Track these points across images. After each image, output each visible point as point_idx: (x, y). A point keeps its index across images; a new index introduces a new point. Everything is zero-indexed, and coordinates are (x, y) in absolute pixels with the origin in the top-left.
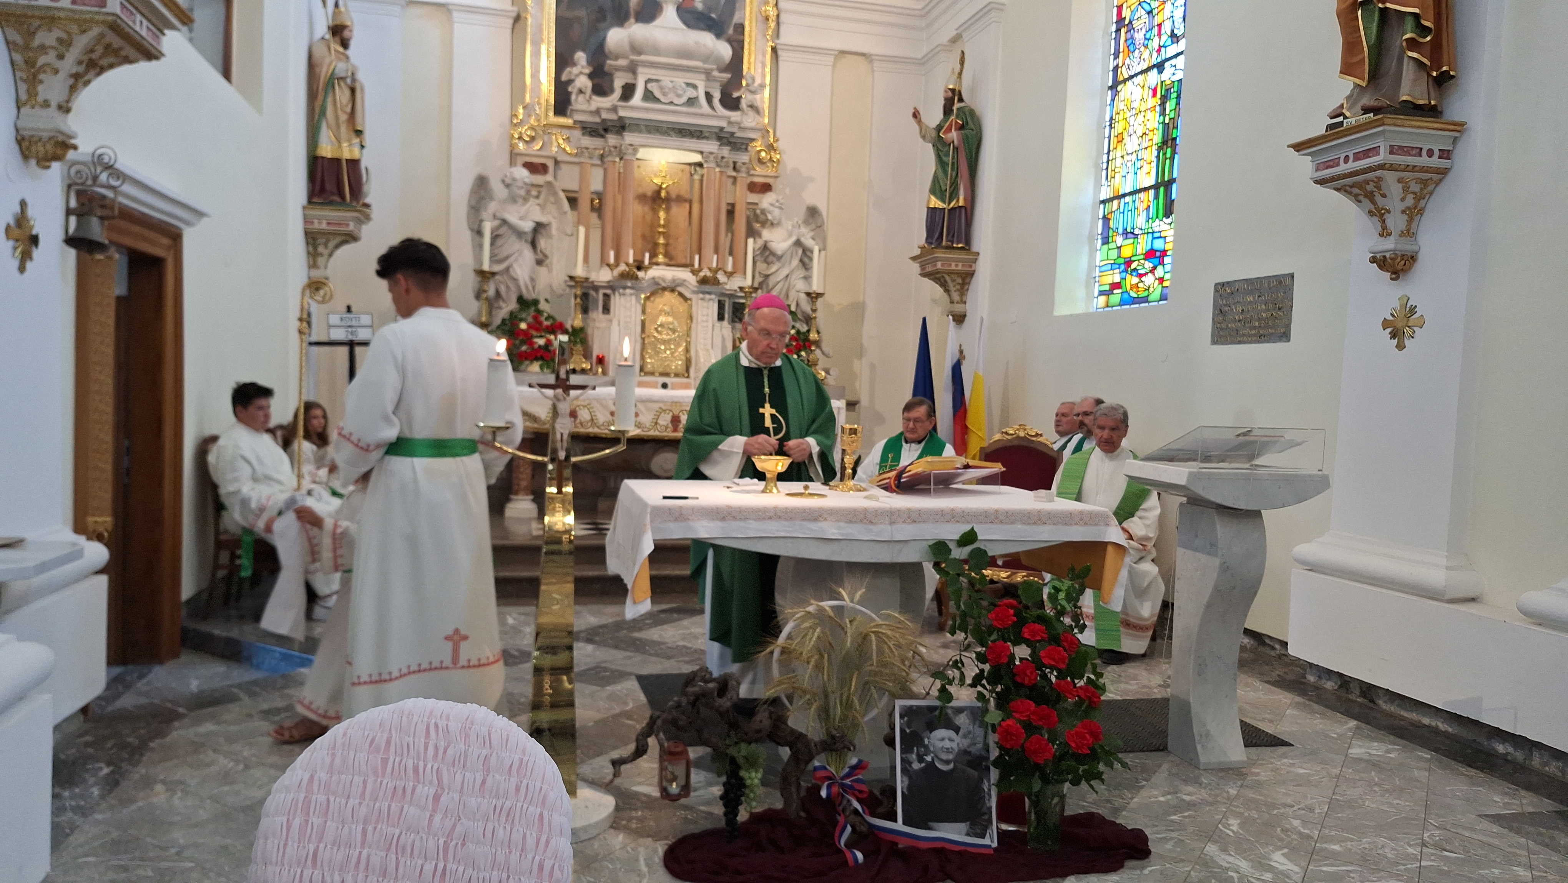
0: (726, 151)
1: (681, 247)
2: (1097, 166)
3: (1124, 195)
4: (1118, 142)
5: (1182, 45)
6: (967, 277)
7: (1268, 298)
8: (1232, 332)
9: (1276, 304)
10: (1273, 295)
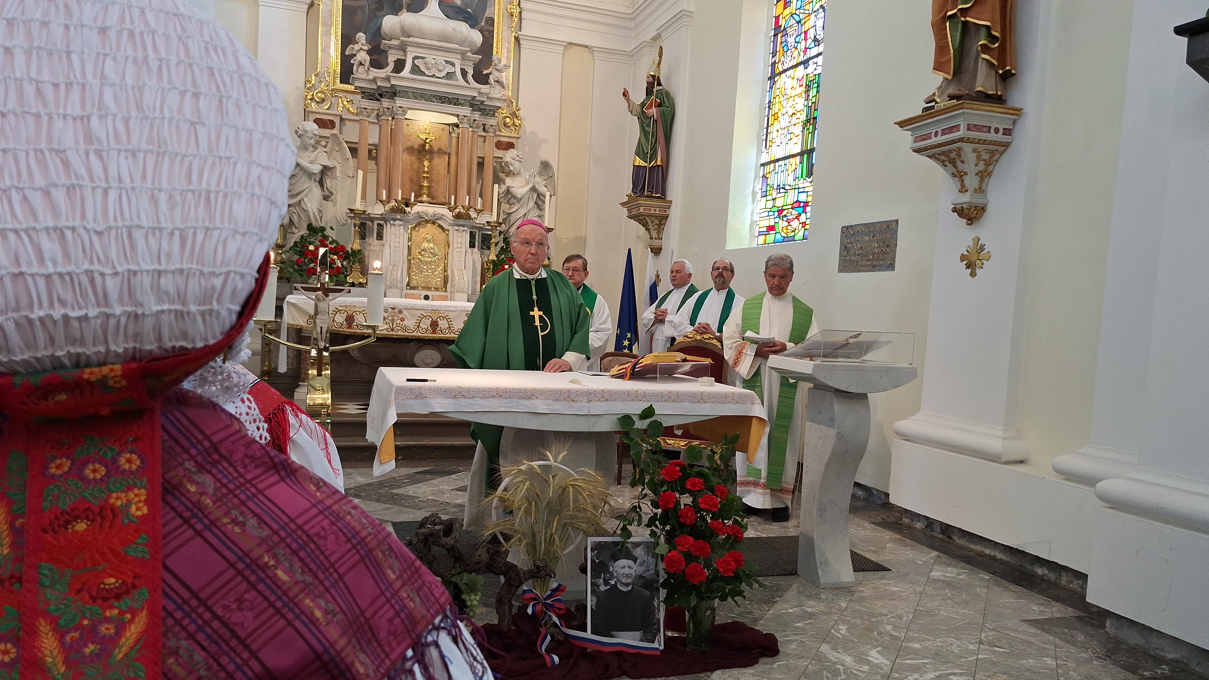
0: (477, 115)
1: (442, 189)
2: (759, 137)
3: (778, 160)
4: (775, 120)
5: (821, 48)
6: (663, 219)
7: (880, 238)
8: (853, 263)
9: (885, 243)
10: (883, 235)
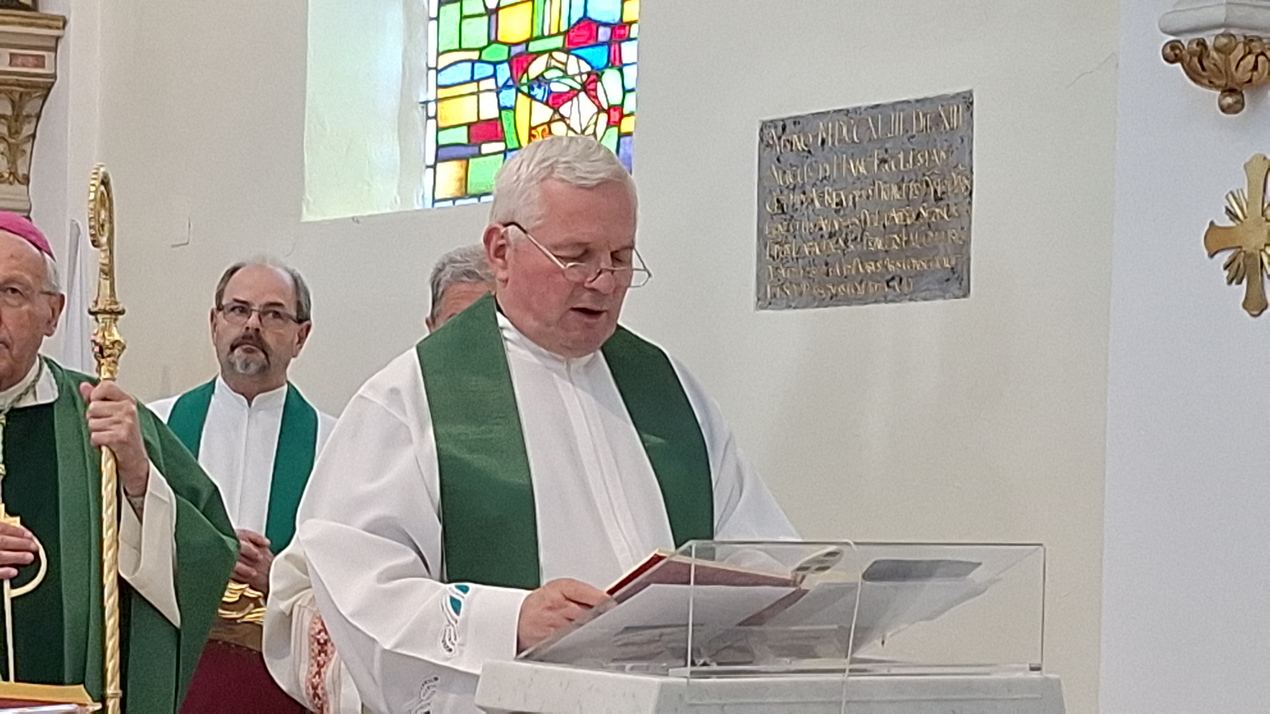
6: (28, 95)
7: (907, 165)
8: (813, 268)
9: (928, 185)
10: (919, 156)
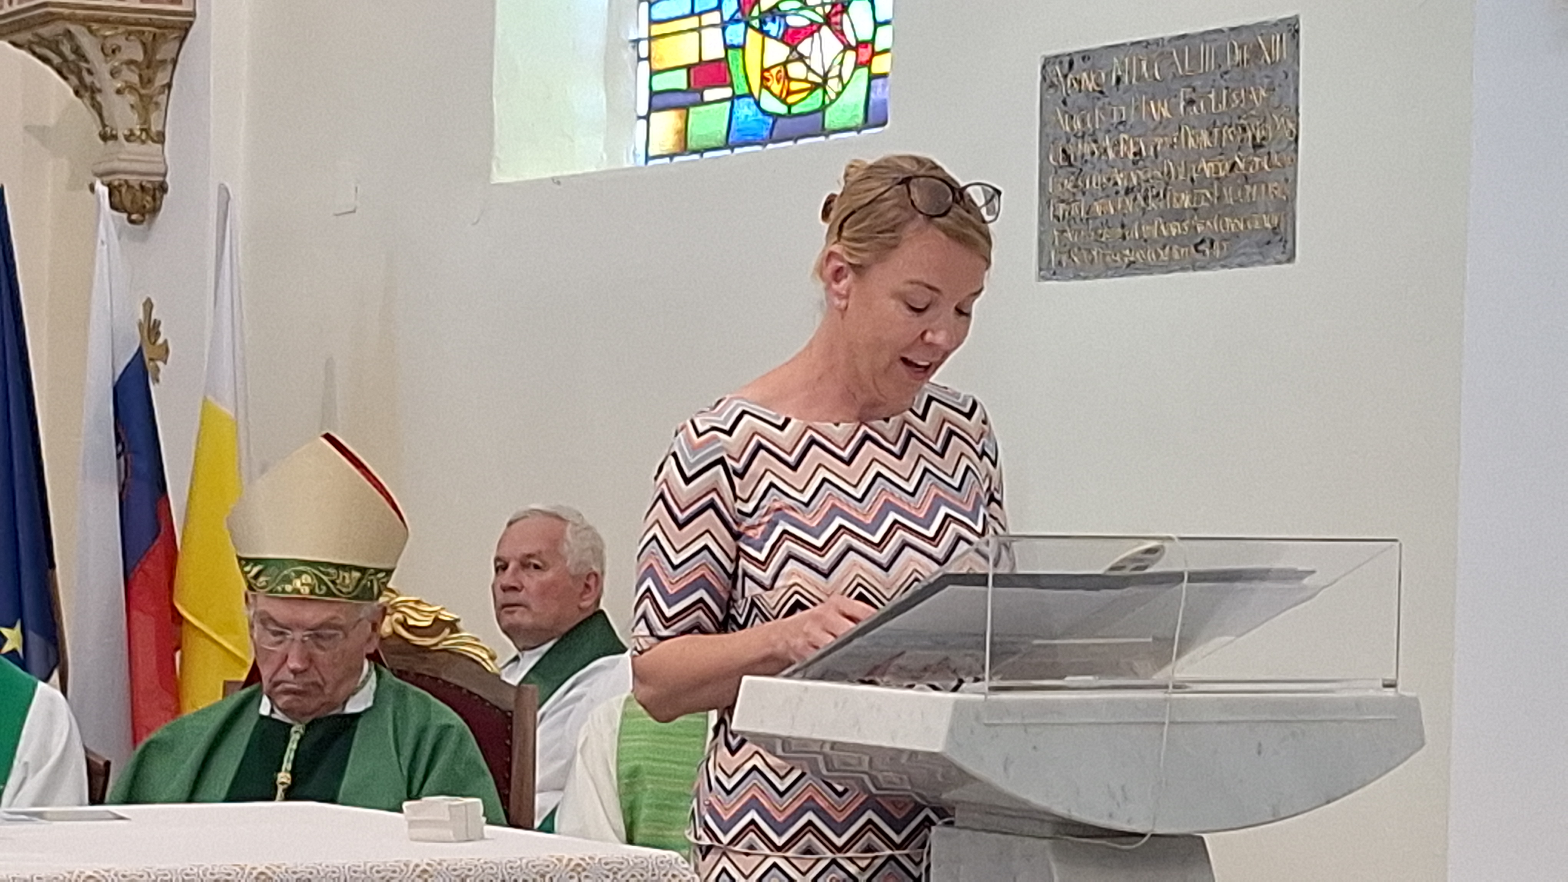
6: (162, 37)
7: (1220, 106)
8: (1106, 230)
9: (1244, 130)
10: (1234, 96)
